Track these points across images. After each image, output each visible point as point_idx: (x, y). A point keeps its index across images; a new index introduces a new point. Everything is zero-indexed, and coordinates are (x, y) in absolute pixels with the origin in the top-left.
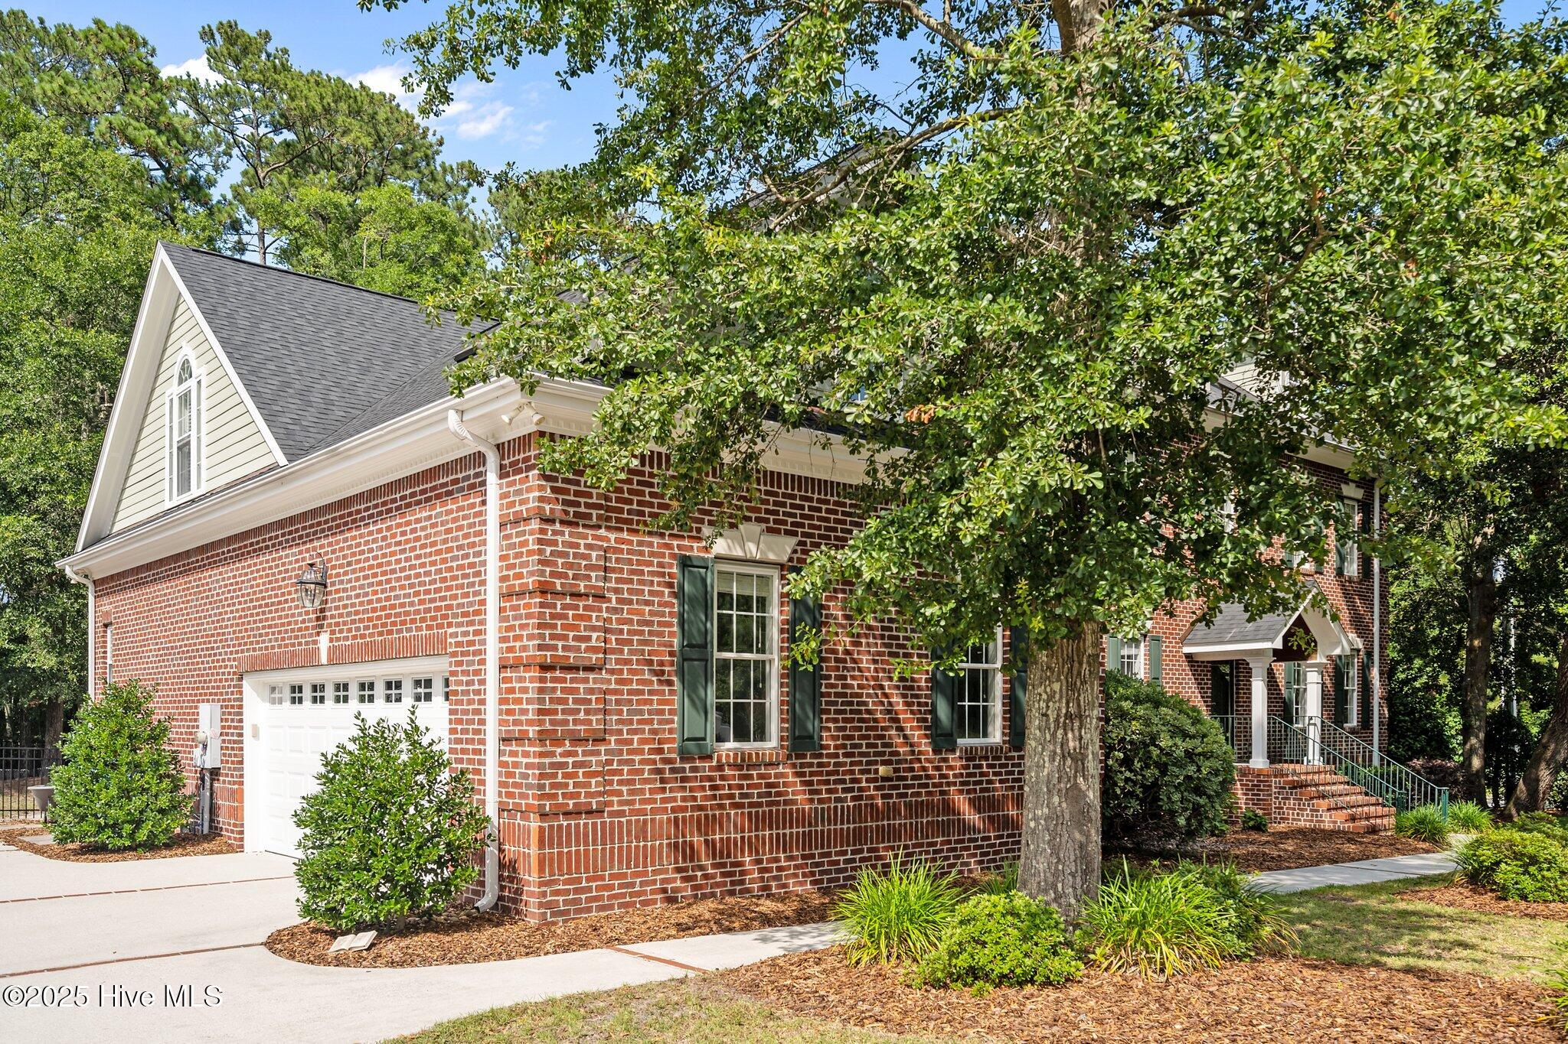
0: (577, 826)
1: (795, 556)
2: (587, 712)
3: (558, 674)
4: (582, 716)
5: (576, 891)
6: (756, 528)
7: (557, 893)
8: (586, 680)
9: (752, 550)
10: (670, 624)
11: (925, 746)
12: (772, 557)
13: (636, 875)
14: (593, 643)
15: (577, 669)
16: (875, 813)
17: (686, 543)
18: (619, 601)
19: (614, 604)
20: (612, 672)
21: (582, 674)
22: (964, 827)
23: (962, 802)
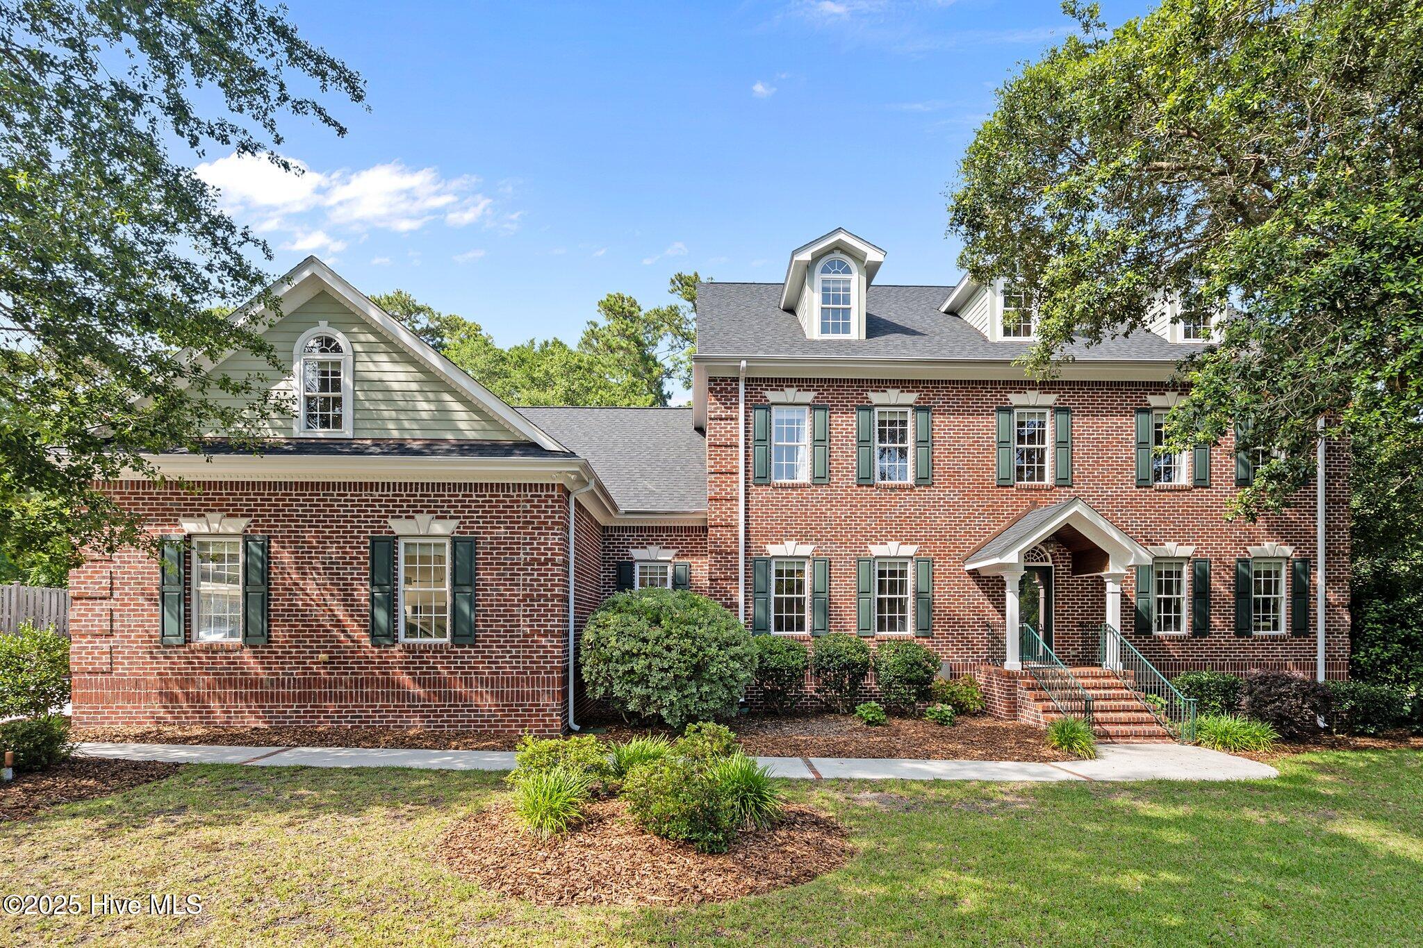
0: (96, 679)
1: (249, 529)
2: (100, 621)
3: (84, 601)
4: (96, 622)
5: (95, 713)
6: (218, 515)
7: (84, 713)
8: (101, 604)
9: (215, 526)
10: (156, 573)
11: (366, 641)
12: (231, 530)
13: (134, 707)
14: (103, 585)
15: (96, 598)
16: (319, 682)
17: (167, 528)
18: (121, 562)
19: (119, 564)
20: (117, 600)
21: (98, 601)
22: (408, 696)
23: (405, 678)
